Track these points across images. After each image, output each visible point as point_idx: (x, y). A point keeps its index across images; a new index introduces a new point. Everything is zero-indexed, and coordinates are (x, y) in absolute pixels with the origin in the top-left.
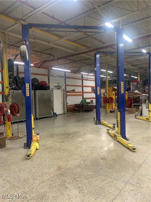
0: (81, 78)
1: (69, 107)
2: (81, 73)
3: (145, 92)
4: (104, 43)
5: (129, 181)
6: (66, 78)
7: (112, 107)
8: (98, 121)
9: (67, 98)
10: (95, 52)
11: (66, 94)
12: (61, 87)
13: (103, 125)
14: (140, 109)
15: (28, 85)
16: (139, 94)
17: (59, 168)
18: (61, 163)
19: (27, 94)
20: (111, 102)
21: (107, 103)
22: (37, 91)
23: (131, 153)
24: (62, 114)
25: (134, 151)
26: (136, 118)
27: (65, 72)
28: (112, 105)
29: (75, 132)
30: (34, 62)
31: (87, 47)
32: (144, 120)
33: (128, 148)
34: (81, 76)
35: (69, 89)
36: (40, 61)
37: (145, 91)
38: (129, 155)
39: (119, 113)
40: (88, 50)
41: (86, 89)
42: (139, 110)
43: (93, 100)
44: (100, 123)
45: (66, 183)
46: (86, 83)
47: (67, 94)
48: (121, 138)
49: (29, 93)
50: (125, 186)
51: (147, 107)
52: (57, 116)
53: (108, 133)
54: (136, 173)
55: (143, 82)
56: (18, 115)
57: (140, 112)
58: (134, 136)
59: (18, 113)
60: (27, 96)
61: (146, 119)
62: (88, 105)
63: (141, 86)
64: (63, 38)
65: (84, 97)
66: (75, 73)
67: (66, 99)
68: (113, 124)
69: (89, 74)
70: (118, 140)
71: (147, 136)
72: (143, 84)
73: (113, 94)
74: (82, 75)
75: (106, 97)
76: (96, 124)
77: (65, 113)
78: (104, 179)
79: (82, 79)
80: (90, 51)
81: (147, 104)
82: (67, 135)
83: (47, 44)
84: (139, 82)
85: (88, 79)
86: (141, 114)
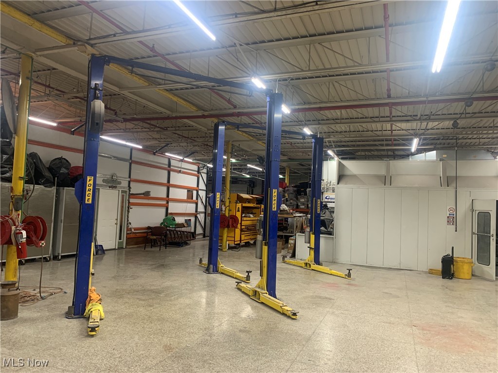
0: (167, 166)
1: (134, 233)
2: (166, 154)
3: (298, 210)
4: (235, 107)
5: (296, 359)
6: (131, 162)
7: (234, 237)
8: (212, 266)
9: (130, 210)
10: (216, 120)
11: (129, 201)
12: (120, 183)
13: (222, 273)
14: (291, 244)
15: (92, 181)
16: (288, 213)
17: (168, 348)
18: (166, 340)
19: (87, 198)
20: (233, 226)
21: (224, 228)
22: (65, 188)
23: (289, 321)
24: (115, 249)
25: (294, 317)
26: (284, 263)
27: (132, 149)
28: (233, 233)
29: (167, 287)
30: (61, 118)
31: (199, 108)
32: (301, 265)
33: (283, 314)
34: (166, 162)
35: (137, 188)
36: (78, 119)
37: (297, 206)
38: (288, 325)
39: (265, 248)
40: (200, 113)
41: (175, 193)
42: (289, 245)
43: (190, 220)
44: (216, 271)
45: (193, 368)
46: (176, 179)
47: (132, 201)
48: (267, 295)
49: (91, 198)
50: (291, 365)
51: (307, 241)
52: (104, 253)
53: (239, 289)
54: (304, 349)
55: (295, 189)
56: (43, 244)
57: (291, 251)
58: (287, 294)
59: (42, 239)
60: (86, 202)
61: (303, 265)
62: (177, 229)
63: (291, 195)
64: (158, 86)
65: (169, 211)
66: (154, 154)
67: (128, 212)
68: (247, 272)
69: (185, 159)
70: (262, 300)
71: (311, 294)
72: (295, 191)
73: (239, 208)
74: (169, 159)
75: (224, 215)
76: (207, 271)
77: (122, 248)
78: (255, 359)
79: (169, 169)
80: (204, 117)
81: (307, 233)
82: (154, 295)
83: (117, 89)
84: (287, 187)
85: (182, 170)
86: (293, 255)
